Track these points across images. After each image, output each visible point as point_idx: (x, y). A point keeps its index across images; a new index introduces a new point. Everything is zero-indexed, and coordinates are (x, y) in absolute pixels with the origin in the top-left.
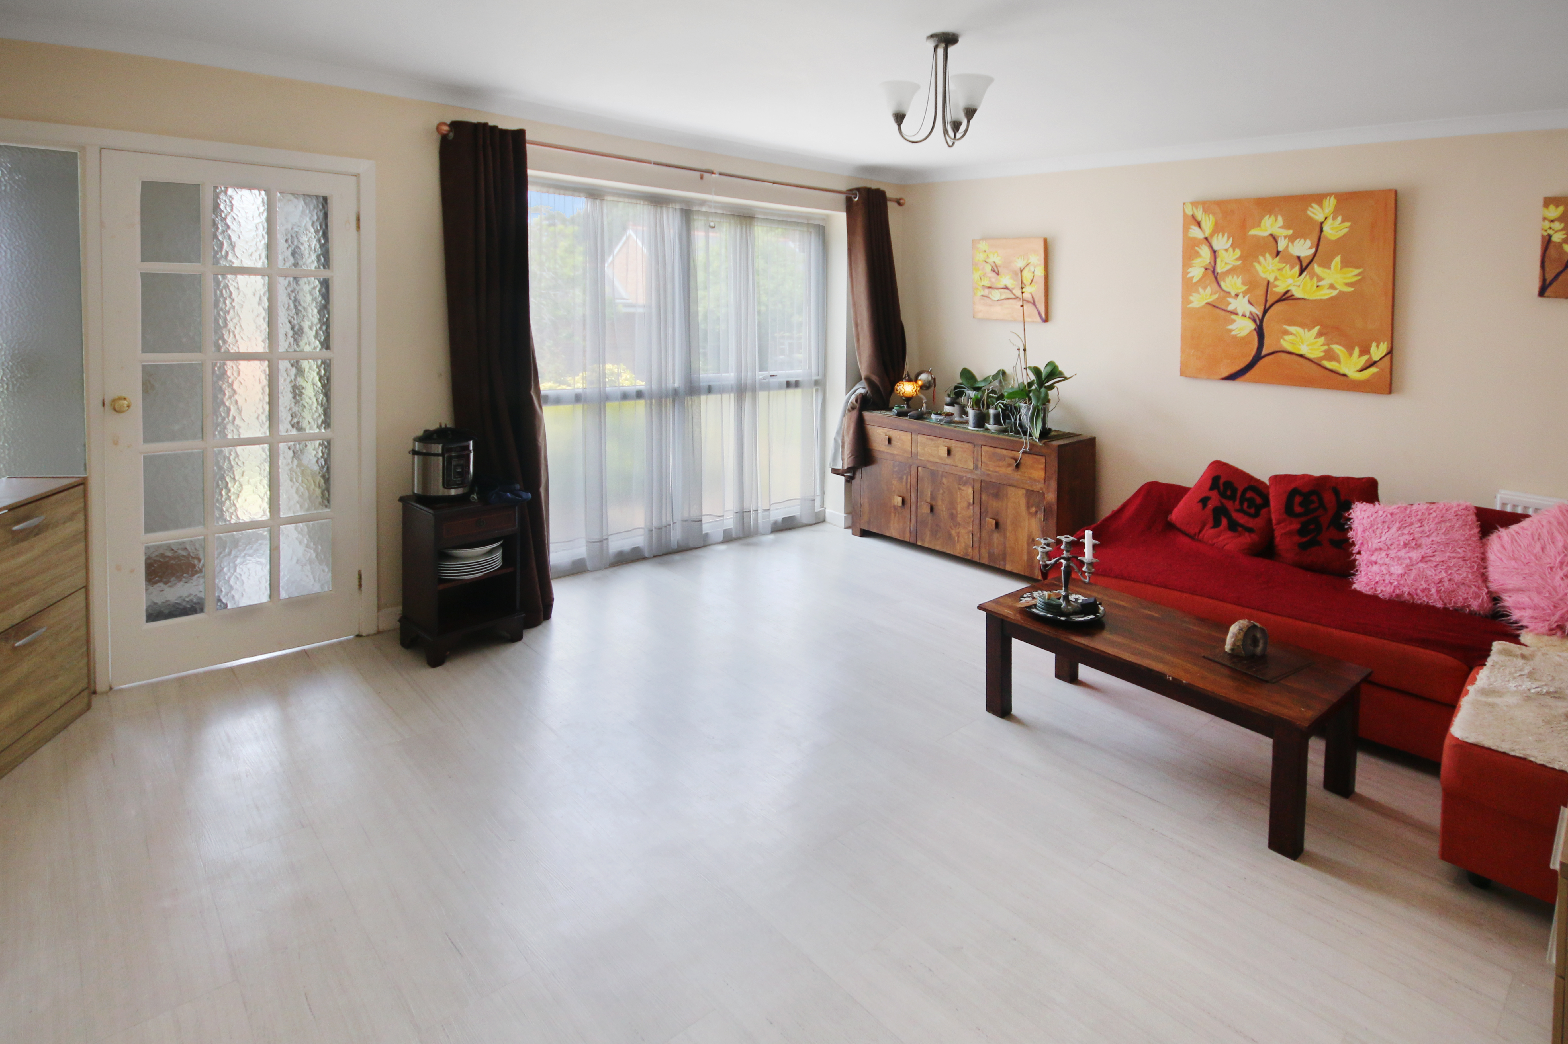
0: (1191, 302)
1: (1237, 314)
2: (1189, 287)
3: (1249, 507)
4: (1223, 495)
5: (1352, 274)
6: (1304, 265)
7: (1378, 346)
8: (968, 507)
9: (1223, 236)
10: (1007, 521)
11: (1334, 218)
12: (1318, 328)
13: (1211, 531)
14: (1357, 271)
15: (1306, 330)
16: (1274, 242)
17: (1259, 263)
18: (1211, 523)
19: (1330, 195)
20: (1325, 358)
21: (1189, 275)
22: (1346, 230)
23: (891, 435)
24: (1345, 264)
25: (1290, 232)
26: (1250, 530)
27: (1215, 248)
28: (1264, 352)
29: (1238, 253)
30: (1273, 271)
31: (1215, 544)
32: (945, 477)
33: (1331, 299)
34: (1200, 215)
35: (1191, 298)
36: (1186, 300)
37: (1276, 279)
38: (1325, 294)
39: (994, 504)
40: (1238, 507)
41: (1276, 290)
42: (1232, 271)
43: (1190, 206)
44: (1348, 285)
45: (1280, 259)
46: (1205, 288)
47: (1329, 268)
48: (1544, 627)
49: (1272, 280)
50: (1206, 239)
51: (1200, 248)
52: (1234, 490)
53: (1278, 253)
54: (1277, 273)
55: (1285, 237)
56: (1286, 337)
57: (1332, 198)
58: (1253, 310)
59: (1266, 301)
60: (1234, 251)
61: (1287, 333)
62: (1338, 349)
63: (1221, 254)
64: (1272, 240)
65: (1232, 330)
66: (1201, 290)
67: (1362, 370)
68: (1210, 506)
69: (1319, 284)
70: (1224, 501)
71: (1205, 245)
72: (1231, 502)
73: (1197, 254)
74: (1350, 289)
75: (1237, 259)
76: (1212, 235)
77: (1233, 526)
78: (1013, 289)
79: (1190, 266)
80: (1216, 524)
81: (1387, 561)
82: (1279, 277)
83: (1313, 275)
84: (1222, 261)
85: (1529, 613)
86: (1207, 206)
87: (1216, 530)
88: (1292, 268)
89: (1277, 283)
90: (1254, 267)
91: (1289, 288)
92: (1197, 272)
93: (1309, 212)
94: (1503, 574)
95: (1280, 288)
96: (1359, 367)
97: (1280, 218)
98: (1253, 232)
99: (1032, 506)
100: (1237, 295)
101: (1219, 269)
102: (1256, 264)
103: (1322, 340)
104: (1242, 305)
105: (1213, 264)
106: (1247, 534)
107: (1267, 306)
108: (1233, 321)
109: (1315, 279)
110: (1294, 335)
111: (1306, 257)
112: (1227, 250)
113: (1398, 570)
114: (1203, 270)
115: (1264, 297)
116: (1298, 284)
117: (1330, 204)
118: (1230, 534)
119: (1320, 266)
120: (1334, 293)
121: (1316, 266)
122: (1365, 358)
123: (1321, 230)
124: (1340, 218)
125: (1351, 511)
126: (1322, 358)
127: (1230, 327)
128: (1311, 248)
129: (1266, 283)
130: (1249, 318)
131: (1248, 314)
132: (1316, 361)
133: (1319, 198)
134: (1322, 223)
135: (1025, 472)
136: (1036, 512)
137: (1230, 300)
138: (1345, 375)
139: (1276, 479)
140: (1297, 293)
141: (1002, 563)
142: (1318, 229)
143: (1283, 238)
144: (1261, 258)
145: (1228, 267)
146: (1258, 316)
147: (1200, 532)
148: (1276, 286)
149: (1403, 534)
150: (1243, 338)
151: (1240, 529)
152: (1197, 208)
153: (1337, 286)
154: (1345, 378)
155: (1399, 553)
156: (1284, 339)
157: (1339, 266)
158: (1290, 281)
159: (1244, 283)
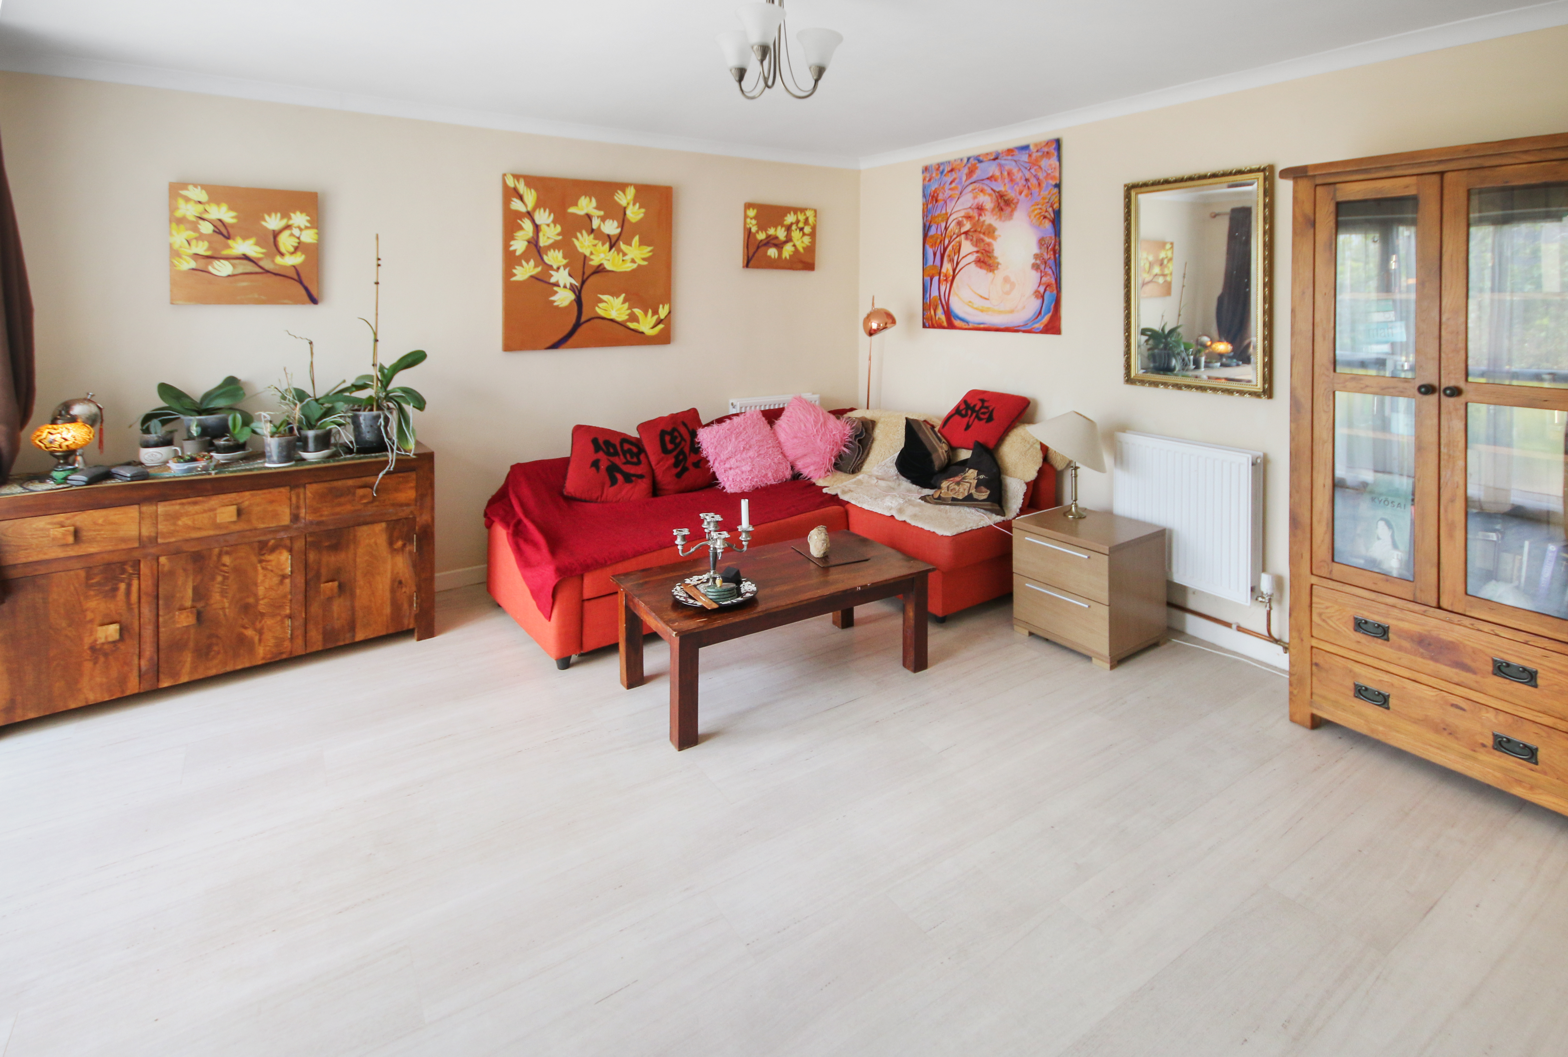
0: (515, 275)
1: (559, 286)
2: (511, 260)
3: (632, 457)
4: (608, 454)
5: (646, 251)
6: (613, 242)
7: (663, 307)
8: (281, 582)
9: (545, 211)
10: (355, 575)
11: (634, 204)
12: (623, 295)
13: (612, 489)
14: (650, 249)
15: (615, 298)
16: (589, 221)
17: (577, 239)
18: (608, 481)
19: (631, 185)
20: (629, 320)
21: (512, 249)
22: (642, 215)
23: (78, 524)
24: (642, 243)
25: (602, 213)
26: (641, 476)
27: (538, 222)
28: (583, 319)
29: (559, 228)
30: (589, 247)
31: (620, 499)
32: (227, 553)
33: (633, 271)
34: (522, 187)
35: (514, 271)
36: (508, 273)
37: (592, 253)
38: (629, 267)
39: (331, 560)
40: (624, 460)
41: (592, 263)
42: (555, 246)
43: (512, 178)
44: (644, 259)
45: (594, 236)
46: (528, 262)
47: (630, 245)
48: (822, 472)
49: (587, 254)
50: (528, 213)
51: (521, 221)
52: (614, 446)
53: (592, 231)
54: (592, 249)
55: (598, 217)
56: (600, 305)
57: (632, 187)
58: (574, 282)
59: (584, 273)
60: (555, 226)
61: (602, 301)
62: (638, 312)
63: (544, 228)
64: (587, 219)
65: (554, 301)
66: (524, 263)
67: (653, 327)
68: (603, 467)
69: (624, 258)
70: (612, 459)
71: (528, 219)
72: (617, 458)
73: (521, 228)
74: (645, 263)
75: (558, 234)
76: (534, 209)
77: (628, 478)
78: (260, 259)
79: (513, 238)
80: (613, 482)
81: (738, 464)
82: (594, 252)
83: (619, 251)
84: (544, 235)
85: (812, 468)
86: (532, 181)
87: (616, 486)
88: (603, 244)
89: (592, 257)
90: (573, 242)
91: (602, 262)
92: (519, 246)
93: (616, 198)
94: (793, 449)
95: (595, 262)
96: (652, 324)
97: (594, 200)
98: (572, 210)
99: (397, 540)
100: (558, 268)
101: (543, 242)
102: (575, 240)
103: (626, 305)
104: (562, 277)
105: (535, 238)
106: (640, 480)
107: (585, 277)
108: (556, 292)
109: (621, 254)
110: (606, 302)
111: (614, 235)
112: (548, 225)
113: (746, 468)
114: (526, 243)
115: (582, 269)
116: (608, 258)
117: (631, 192)
118: (628, 486)
119: (624, 243)
120: (635, 266)
121: (621, 243)
122: (656, 317)
123: (625, 214)
124: (637, 205)
125: (698, 436)
126: (628, 320)
127: (552, 298)
128: (618, 228)
129: (582, 258)
130: (570, 289)
131: (568, 286)
132: (622, 323)
133: (623, 187)
134: (625, 208)
135: (385, 500)
136: (404, 545)
137: (552, 272)
138: (643, 333)
139: (642, 427)
140: (609, 266)
141: (348, 635)
142: (622, 212)
143: (596, 218)
144: (579, 235)
145: (550, 241)
146: (576, 286)
147: (602, 493)
148: (592, 260)
149: (739, 441)
150: (566, 308)
151: (634, 478)
152: (518, 181)
153: (636, 260)
154: (642, 335)
155: (742, 456)
156: (598, 307)
157: (638, 244)
158: (602, 256)
159: (565, 257)
